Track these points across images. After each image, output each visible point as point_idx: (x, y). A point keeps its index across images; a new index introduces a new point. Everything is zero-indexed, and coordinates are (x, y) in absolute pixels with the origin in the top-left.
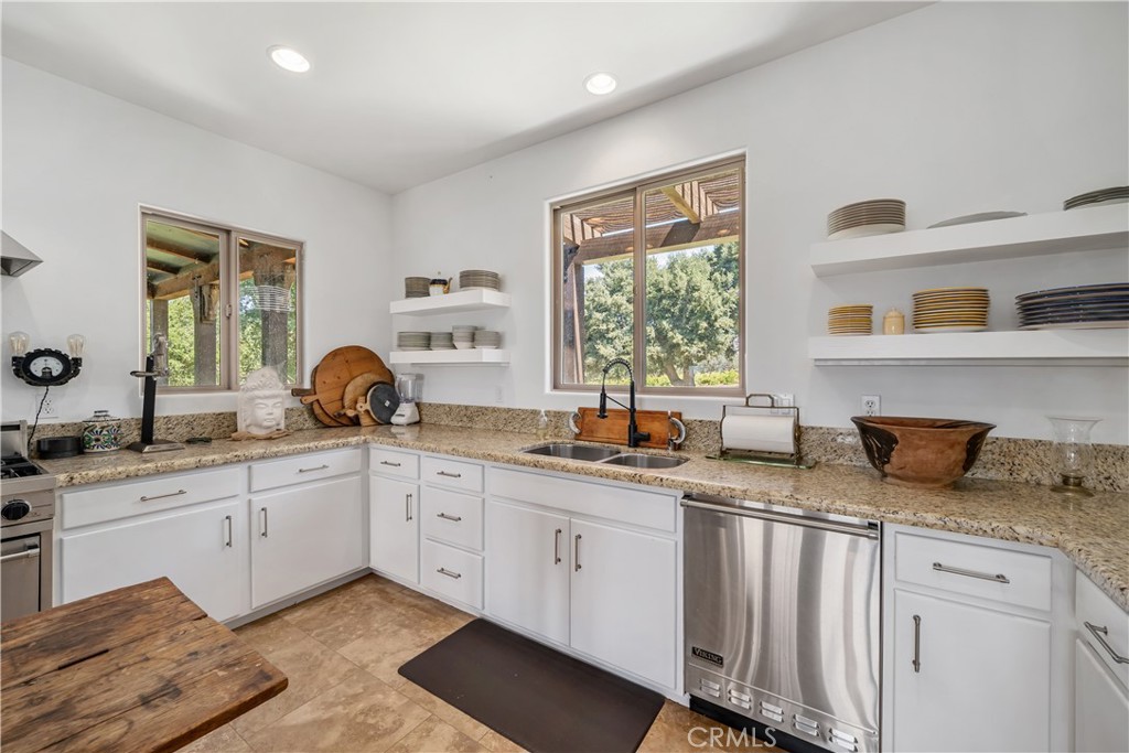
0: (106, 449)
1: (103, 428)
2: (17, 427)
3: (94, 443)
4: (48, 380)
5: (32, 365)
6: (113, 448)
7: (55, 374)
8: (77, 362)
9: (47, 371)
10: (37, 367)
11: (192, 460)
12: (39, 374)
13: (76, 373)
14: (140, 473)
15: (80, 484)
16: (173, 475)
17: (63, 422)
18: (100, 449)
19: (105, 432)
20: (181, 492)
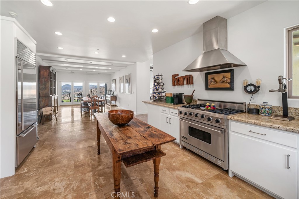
0: (264, 115)
1: (263, 107)
2: (242, 104)
3: (260, 112)
4: (251, 92)
5: (248, 88)
6: (266, 115)
7: (253, 90)
8: (259, 87)
9: (251, 90)
10: (249, 89)
11: (269, 124)
12: (249, 90)
13: (259, 90)
14: (249, 122)
15: (233, 120)
16: (262, 127)
17: (257, 104)
18: (262, 114)
19: (263, 109)
20: (265, 135)
